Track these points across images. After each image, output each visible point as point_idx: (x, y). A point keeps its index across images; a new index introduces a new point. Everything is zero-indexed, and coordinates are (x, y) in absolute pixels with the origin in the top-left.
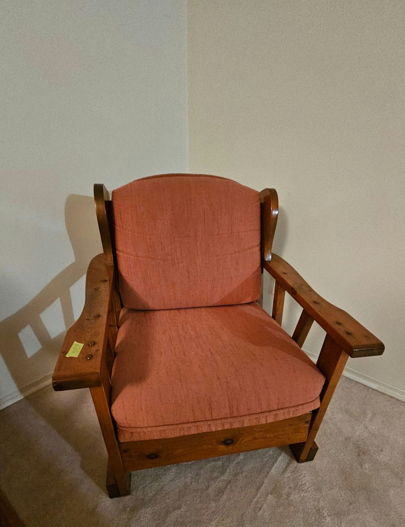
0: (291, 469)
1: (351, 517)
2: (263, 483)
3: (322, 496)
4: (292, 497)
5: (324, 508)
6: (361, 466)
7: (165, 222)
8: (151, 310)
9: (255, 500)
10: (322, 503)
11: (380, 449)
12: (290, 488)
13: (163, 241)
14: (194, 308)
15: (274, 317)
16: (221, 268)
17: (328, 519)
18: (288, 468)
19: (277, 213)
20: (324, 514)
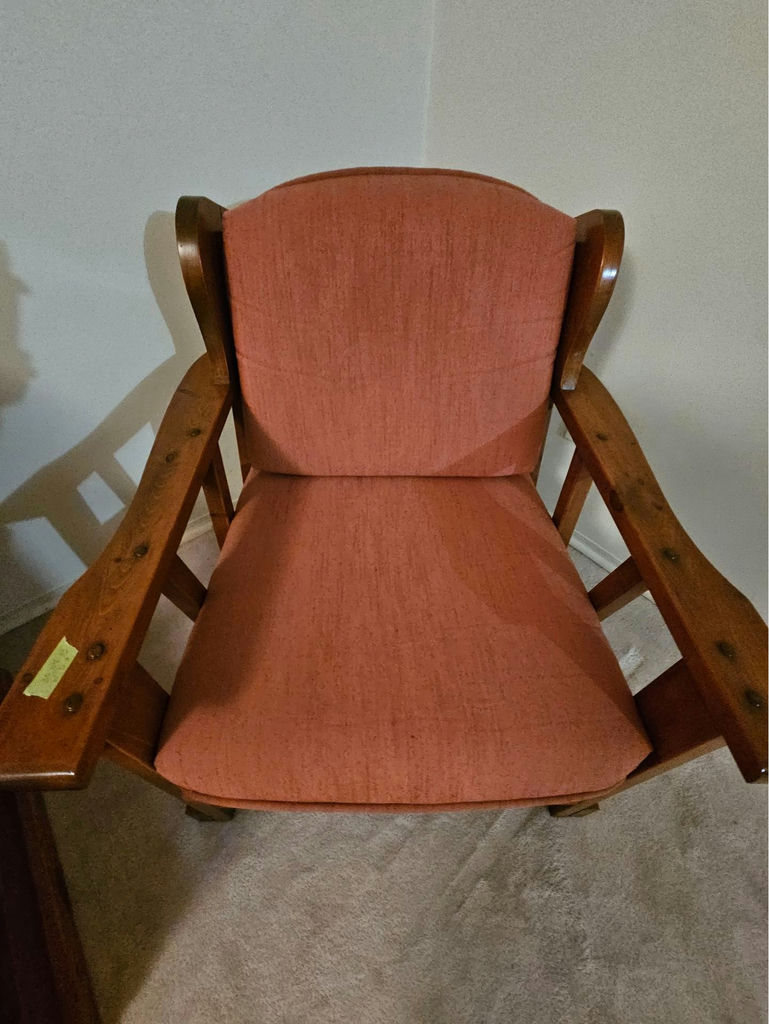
0: (534, 828)
1: (642, 973)
2: (474, 849)
3: (588, 906)
4: (526, 894)
5: (585, 938)
6: (684, 852)
7: (340, 293)
8: (305, 477)
9: (454, 883)
10: (582, 925)
11: (733, 818)
12: (525, 872)
13: (331, 337)
14: (391, 477)
15: (556, 520)
16: (456, 404)
17: (591, 966)
18: (530, 824)
19: (613, 273)
20: (582, 951)
